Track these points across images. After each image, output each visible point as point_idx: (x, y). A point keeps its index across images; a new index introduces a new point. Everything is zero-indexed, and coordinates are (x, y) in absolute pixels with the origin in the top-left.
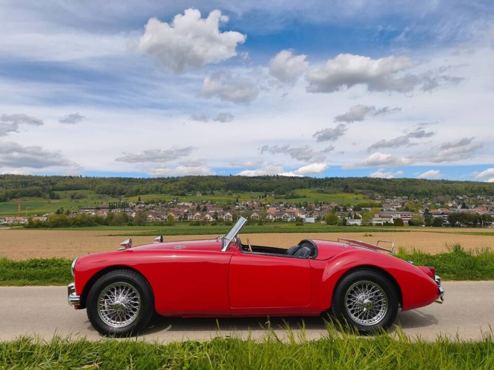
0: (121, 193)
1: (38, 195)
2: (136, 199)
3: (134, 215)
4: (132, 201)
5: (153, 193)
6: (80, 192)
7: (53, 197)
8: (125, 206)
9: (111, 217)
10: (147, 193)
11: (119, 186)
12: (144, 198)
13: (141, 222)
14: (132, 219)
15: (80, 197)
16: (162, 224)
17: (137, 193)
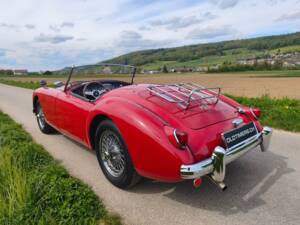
0: (265, 48)
1: (214, 54)
2: (276, 51)
3: (273, 63)
4: (273, 53)
5: (291, 45)
6: (237, 50)
7: (222, 54)
8: (267, 57)
9: (256, 65)
10: (285, 45)
11: (264, 43)
12: (283, 50)
13: (278, 67)
14: (271, 66)
15: (238, 53)
16: (295, 69)
17: (278, 46)
